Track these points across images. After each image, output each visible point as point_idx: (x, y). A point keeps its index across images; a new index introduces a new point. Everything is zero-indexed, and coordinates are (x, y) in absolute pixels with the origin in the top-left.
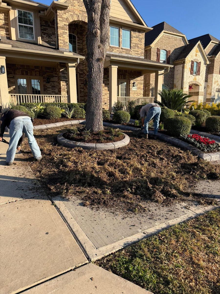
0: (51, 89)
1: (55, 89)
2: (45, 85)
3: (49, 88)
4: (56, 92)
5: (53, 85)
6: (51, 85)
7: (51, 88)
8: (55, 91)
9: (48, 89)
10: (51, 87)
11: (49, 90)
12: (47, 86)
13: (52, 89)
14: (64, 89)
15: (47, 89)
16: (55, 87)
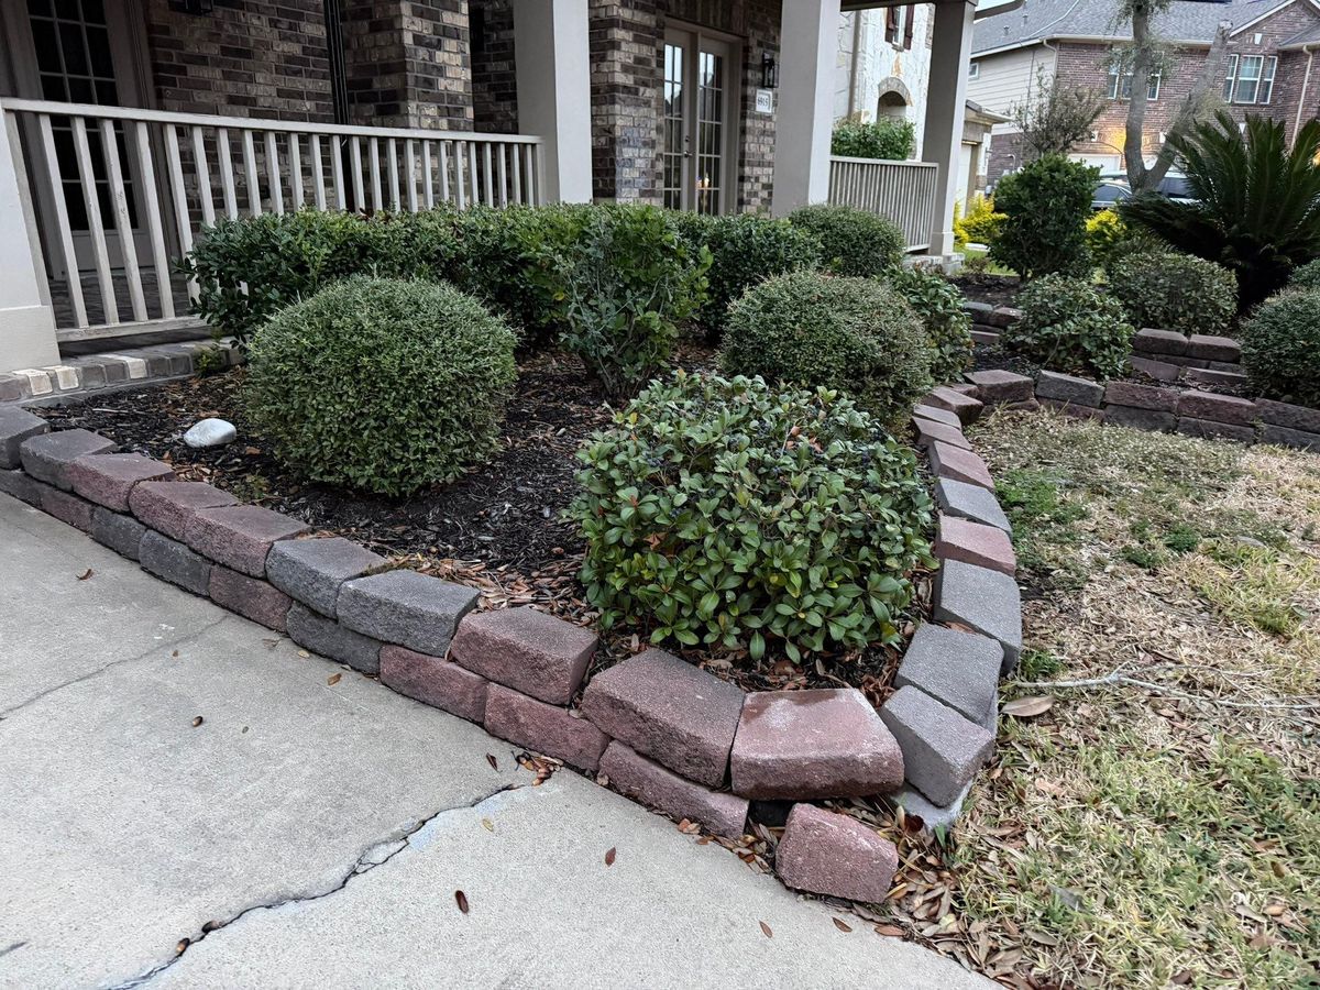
0: (218, 73)
1: (251, 80)
2: (166, 30)
3: (202, 60)
4: (261, 101)
5: (231, 32)
6: (213, 37)
7: (217, 63)
8: (253, 90)
9: (194, 71)
10: (214, 50)
11: (205, 86)
12: (179, 45)
13: (227, 76)
14: (426, 80)
15: (183, 71)
16: (247, 54)
